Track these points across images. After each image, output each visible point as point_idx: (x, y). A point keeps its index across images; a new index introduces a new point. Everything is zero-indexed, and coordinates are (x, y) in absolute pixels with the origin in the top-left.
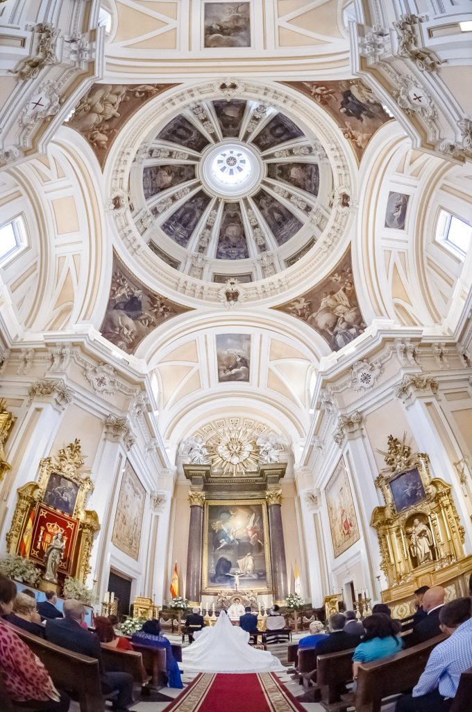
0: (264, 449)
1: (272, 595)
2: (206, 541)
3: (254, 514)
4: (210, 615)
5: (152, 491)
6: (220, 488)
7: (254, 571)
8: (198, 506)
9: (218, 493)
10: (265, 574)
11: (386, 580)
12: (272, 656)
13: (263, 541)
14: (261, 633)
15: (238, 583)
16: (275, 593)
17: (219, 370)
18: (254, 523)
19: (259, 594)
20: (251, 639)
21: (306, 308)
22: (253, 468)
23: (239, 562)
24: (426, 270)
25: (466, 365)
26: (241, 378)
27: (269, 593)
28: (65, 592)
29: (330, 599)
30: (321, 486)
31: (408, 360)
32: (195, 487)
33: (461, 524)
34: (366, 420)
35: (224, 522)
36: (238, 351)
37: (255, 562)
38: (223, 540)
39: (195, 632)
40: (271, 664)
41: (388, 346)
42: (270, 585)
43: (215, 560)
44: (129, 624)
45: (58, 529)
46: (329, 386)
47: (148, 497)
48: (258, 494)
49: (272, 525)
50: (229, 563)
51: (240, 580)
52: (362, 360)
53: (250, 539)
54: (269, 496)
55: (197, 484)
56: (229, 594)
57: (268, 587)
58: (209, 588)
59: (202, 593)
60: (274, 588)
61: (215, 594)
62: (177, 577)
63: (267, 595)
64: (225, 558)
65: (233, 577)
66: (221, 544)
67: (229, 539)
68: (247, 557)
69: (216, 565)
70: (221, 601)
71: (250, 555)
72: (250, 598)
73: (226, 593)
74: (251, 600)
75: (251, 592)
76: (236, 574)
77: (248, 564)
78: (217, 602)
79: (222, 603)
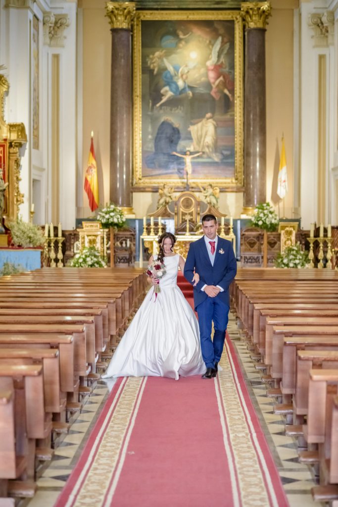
1: (242, 194)
3: (220, 39)
7: (216, 148)
8: (124, 30)
10: (233, 155)
15: (190, 171)
16: (246, 190)
18: (219, 57)
19: (222, 190)
23: (193, 129)
27: (238, 191)
35: (168, 55)
38: (167, 88)
42: (242, 177)
43: (153, 127)
50: (176, 131)
53: (211, 88)
54: (247, 12)
56: (176, 190)
57: (236, 179)
58: (144, 178)
59: (132, 189)
60: (245, 181)
61: (154, 190)
62: (94, 163)
63: (234, 194)
64: (170, 122)
65: (183, 158)
66: (163, 95)
67: (177, 87)
68: (204, 121)
69: (155, 135)
70: (164, 204)
71: (211, 118)
72: (208, 199)
73: (172, 189)
74: (209, 201)
75: (210, 187)
76: (188, 153)
77: (206, 134)
78: (157, 204)
79: (165, 206)
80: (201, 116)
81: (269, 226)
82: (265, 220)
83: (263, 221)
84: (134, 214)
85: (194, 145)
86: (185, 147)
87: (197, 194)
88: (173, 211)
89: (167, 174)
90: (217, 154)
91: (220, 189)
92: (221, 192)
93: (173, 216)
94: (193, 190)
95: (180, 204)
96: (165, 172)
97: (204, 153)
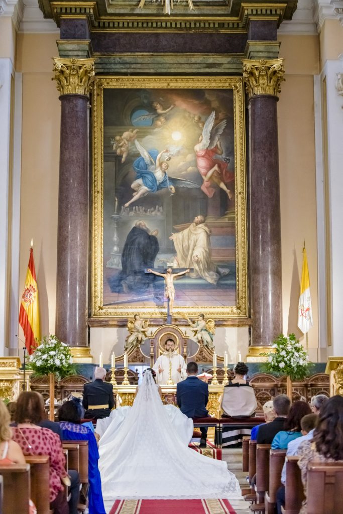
1: (247, 329)
7: (209, 265)
8: (78, 96)
10: (233, 274)
13: (232, 186)
15: (172, 296)
16: (252, 322)
18: (212, 140)
19: (219, 324)
20: (195, 435)
23: (177, 238)
27: (240, 324)
32: (69, 46)
35: (141, 136)
38: (139, 181)
42: (244, 303)
43: (120, 235)
48: (224, 61)
50: (153, 241)
51: (175, 285)
54: (251, 74)
55: (74, 37)
56: (152, 323)
57: (238, 308)
58: (107, 307)
59: (90, 322)
60: (252, 311)
61: (121, 325)
62: (34, 284)
63: (235, 329)
64: (144, 228)
66: (134, 191)
68: (192, 226)
69: (123, 246)
70: (135, 343)
71: (201, 222)
73: (146, 321)
74: (200, 339)
75: (201, 318)
76: (170, 270)
77: (195, 246)
78: (125, 344)
79: (137, 346)
80: (189, 220)
81: (296, 369)
82: (289, 360)
83: (285, 363)
84: (92, 357)
85: (177, 261)
86: (165, 263)
87: (183, 329)
88: (148, 353)
89: (139, 301)
90: (211, 273)
91: (215, 321)
92: (217, 326)
93: (148, 360)
94: (177, 323)
95: (158, 343)
96: (136, 298)
97: (192, 270)
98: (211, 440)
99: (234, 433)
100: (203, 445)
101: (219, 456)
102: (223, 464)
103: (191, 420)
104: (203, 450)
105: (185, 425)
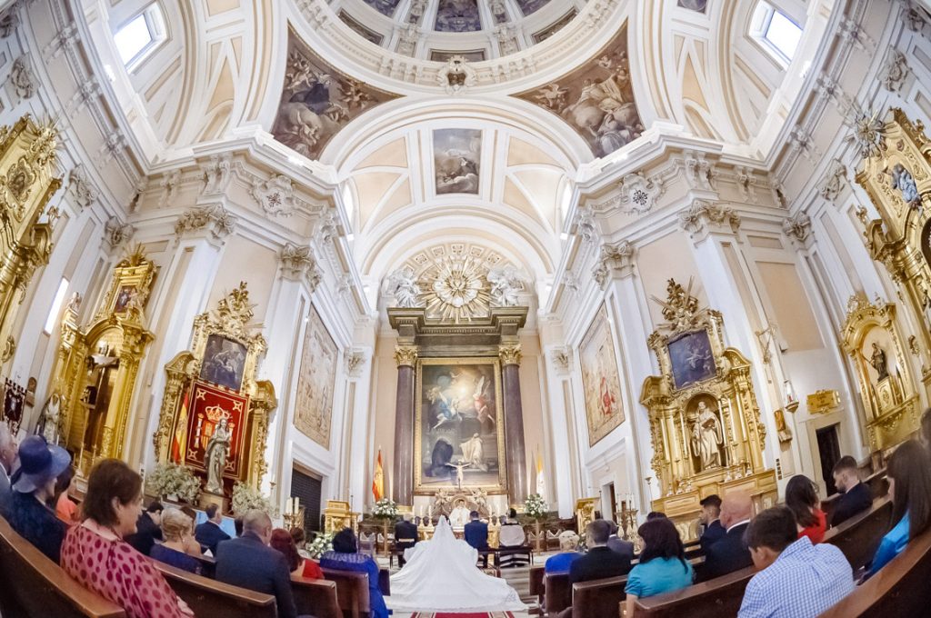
0: (498, 286)
1: (506, 496)
2: (419, 416)
3: (483, 378)
4: (426, 524)
5: (346, 348)
6: (438, 341)
7: (483, 460)
8: (407, 366)
9: (436, 348)
10: (497, 465)
11: (658, 485)
12: (508, 588)
13: (494, 416)
14: (493, 551)
15: (461, 479)
16: (509, 492)
17: (437, 178)
18: (483, 391)
19: (489, 494)
20: (480, 560)
21: (561, 98)
22: (482, 313)
23: (463, 446)
24: (732, 72)
25: (779, 204)
26: (467, 189)
27: (502, 493)
28: (235, 507)
29: (584, 504)
30: (573, 341)
31: (700, 181)
32: (404, 340)
33: (762, 421)
34: (638, 255)
35: (442, 390)
36: (463, 152)
37: (485, 447)
38: (442, 415)
39: (406, 550)
40: (506, 599)
41: (673, 158)
42: (504, 481)
43: (431, 445)
44: (320, 543)
45: (221, 413)
46: (589, 203)
47: (341, 357)
48: (488, 349)
49: (507, 394)
50: (449, 448)
51: (464, 473)
52: (636, 173)
53: (477, 414)
54: (504, 353)
55: (406, 335)
56: (450, 494)
57: (501, 484)
58: (423, 485)
59: (414, 492)
60: (509, 485)
61: (431, 494)
62: (381, 470)
63: (499, 496)
64: (444, 440)
65: (455, 468)
66: (438, 420)
67: (450, 414)
68: (473, 439)
69: (432, 451)
70: (439, 505)
71: (478, 437)
72: (478, 500)
73: (446, 493)
74: (478, 502)
75: (479, 491)
76: (460, 464)
77: (474, 450)
78: (434, 505)
79: (441, 506)
82: (537, 509)
83: (535, 511)
85: (464, 459)
87: (468, 497)
89: (442, 481)
90: (485, 465)
91: (487, 492)
94: (465, 493)
96: (440, 479)
97: (472, 464)
98: (491, 562)
99: (508, 557)
100: (485, 566)
101: (499, 575)
102: (502, 581)
103: (476, 550)
104: (486, 570)
105: (472, 553)
